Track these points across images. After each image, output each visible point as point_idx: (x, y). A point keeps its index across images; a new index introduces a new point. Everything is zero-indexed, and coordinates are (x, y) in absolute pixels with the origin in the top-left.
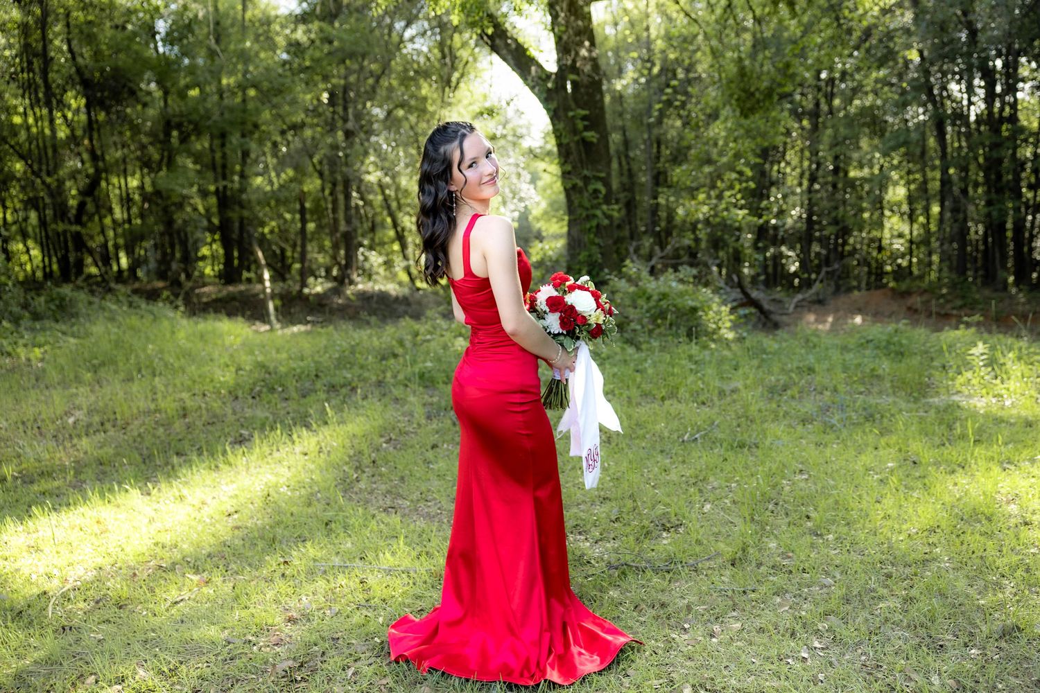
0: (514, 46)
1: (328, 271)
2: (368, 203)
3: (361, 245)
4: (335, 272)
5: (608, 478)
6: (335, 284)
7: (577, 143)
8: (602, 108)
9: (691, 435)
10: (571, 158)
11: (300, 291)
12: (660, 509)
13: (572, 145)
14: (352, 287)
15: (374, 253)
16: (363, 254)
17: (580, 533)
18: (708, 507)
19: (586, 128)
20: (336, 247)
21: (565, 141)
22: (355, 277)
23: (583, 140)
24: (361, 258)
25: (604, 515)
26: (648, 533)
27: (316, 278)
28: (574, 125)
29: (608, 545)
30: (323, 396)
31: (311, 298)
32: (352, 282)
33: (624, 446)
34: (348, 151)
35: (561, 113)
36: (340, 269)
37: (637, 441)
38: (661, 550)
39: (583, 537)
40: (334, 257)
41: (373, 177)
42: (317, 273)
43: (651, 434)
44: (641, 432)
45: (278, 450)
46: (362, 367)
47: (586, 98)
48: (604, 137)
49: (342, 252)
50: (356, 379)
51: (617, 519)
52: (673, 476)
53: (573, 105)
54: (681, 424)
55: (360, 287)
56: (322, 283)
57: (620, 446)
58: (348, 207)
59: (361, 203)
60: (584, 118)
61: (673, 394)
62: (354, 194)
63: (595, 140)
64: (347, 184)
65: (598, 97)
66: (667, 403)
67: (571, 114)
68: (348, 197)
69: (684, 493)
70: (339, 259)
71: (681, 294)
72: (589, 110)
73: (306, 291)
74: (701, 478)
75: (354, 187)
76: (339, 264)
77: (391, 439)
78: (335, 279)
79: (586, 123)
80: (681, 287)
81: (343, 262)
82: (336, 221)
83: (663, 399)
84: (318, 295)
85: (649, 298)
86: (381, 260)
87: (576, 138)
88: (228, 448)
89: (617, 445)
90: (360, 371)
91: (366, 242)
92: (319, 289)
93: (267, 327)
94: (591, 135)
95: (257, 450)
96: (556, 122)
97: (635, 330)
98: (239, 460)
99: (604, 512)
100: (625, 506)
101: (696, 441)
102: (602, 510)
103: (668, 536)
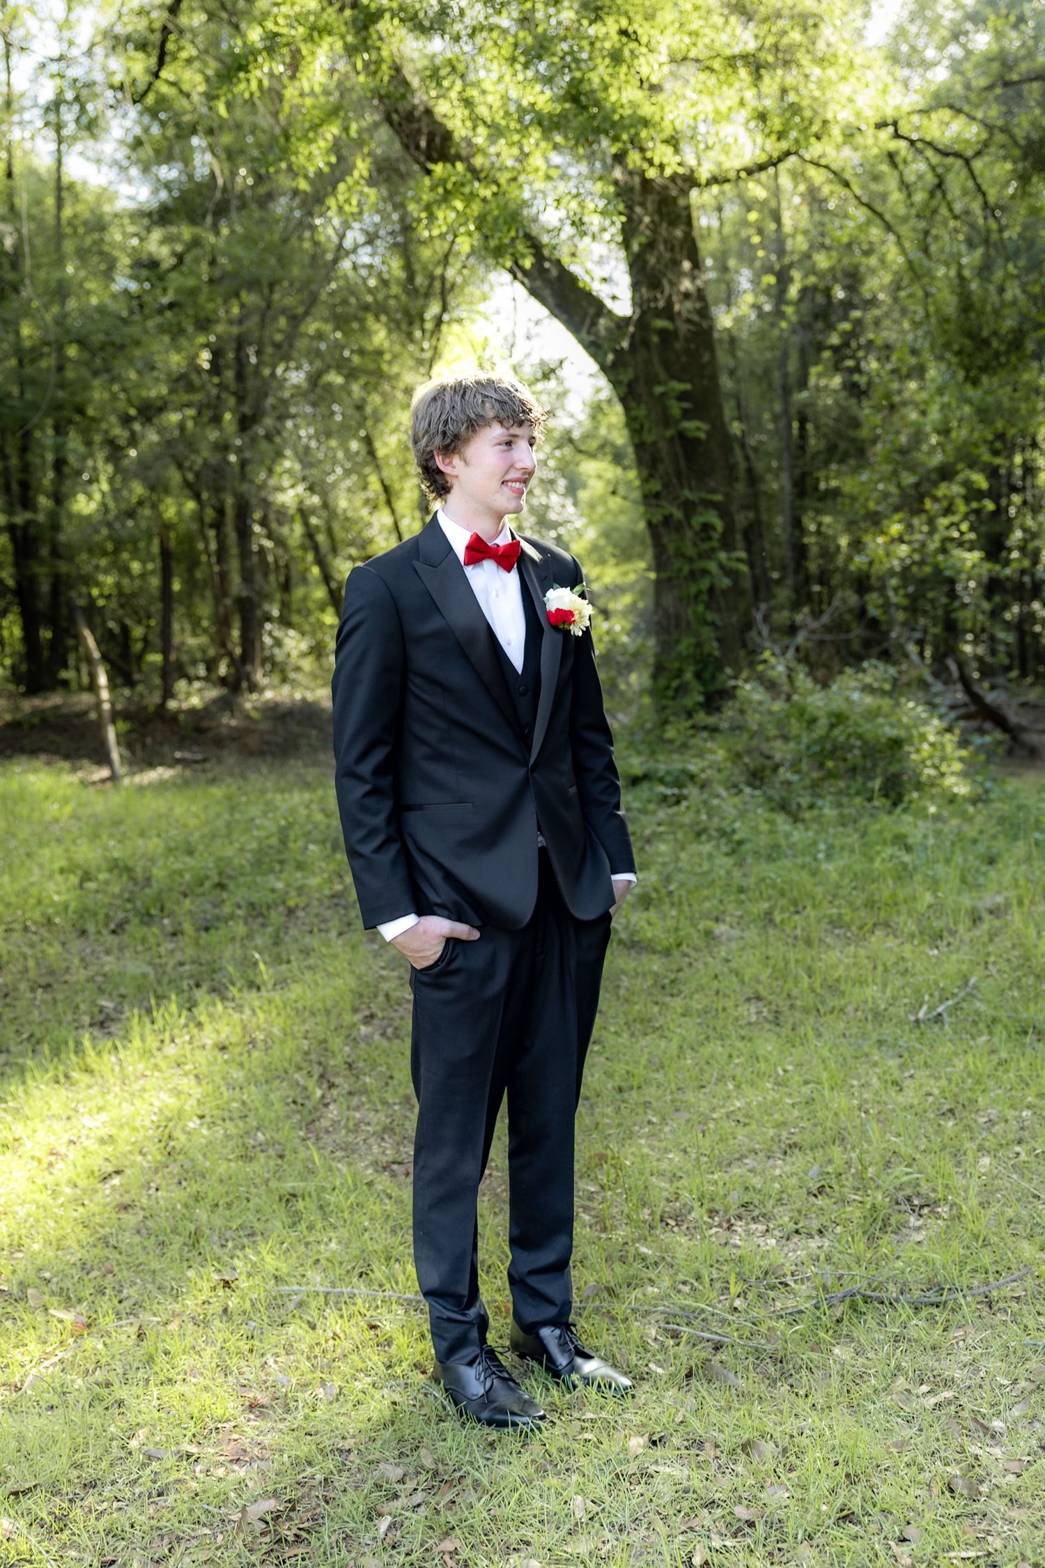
0: (554, 273)
1: (211, 666)
2: (280, 542)
3: (269, 618)
4: (223, 669)
6: (223, 691)
7: (671, 441)
9: (930, 1009)
10: (661, 468)
11: (162, 706)
13: (662, 445)
14: (255, 696)
15: (292, 633)
16: (270, 634)
18: (985, 1162)
19: (687, 415)
20: (223, 623)
21: (648, 438)
22: (258, 676)
23: (682, 436)
24: (267, 640)
27: (190, 680)
28: (665, 409)
31: (182, 718)
32: (253, 687)
34: (246, 453)
35: (641, 389)
36: (233, 662)
37: (830, 1021)
40: (220, 642)
41: (289, 496)
42: (192, 671)
44: (836, 1002)
45: (173, 1040)
47: (684, 359)
48: (719, 429)
49: (236, 633)
51: (821, 1190)
52: (910, 1097)
53: (661, 373)
54: (911, 985)
55: (269, 695)
56: (200, 690)
58: (245, 552)
59: (268, 544)
60: (682, 397)
62: (257, 528)
64: (243, 511)
65: (706, 357)
67: (658, 389)
68: (245, 534)
70: (229, 645)
71: (871, 715)
72: (691, 381)
73: (172, 704)
75: (257, 515)
76: (229, 654)
78: (223, 681)
79: (686, 405)
80: (869, 700)
81: (238, 651)
82: (224, 576)
84: (193, 711)
85: (813, 721)
86: (304, 646)
87: (669, 433)
91: (275, 613)
92: (195, 701)
93: (105, 773)
94: (695, 427)
95: (137, 1041)
96: (632, 405)
97: (788, 783)
98: (106, 1063)
99: (793, 1174)
100: (830, 1161)
101: (938, 1019)
102: (787, 1169)
103: (920, 1223)
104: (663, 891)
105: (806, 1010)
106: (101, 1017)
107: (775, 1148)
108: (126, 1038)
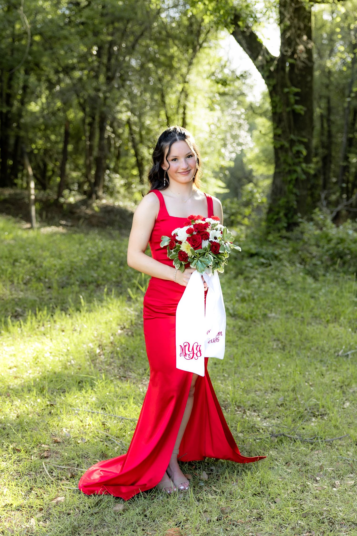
0: (248, 34)
1: (80, 185)
2: (119, 136)
3: (108, 168)
5: (279, 375)
6: (84, 197)
7: (289, 113)
8: (311, 88)
9: (345, 352)
10: (283, 124)
11: (57, 200)
12: (313, 401)
13: (285, 115)
14: (98, 201)
15: (118, 176)
16: (108, 175)
17: (255, 411)
18: (347, 404)
19: (297, 102)
20: (88, 168)
21: (279, 110)
22: (100, 193)
23: (293, 111)
24: (106, 178)
25: (273, 401)
26: (302, 416)
27: (71, 190)
28: (288, 99)
29: (273, 421)
30: (76, 289)
31: (65, 206)
32: (98, 198)
33: (294, 353)
34: (108, 95)
35: (279, 89)
36: (90, 185)
37: (304, 351)
38: (309, 428)
39: (256, 414)
40: (86, 175)
41: (124, 116)
42: (72, 187)
43: (315, 347)
44: (308, 345)
45: (43, 326)
46: (105, 269)
47: (299, 78)
48: (310, 111)
49: (93, 172)
50: (100, 279)
51: (282, 405)
52: (326, 380)
53: (289, 83)
54: (339, 342)
55: (104, 201)
56: (74, 196)
57: (291, 353)
58: (102, 138)
59: (113, 136)
60: (296, 94)
61: (336, 319)
62: (108, 128)
63: (302, 113)
64: (103, 120)
65: (309, 79)
66: (331, 325)
67: (286, 90)
68: (102, 129)
69: (332, 393)
70: (90, 177)
71: (355, 241)
72: (301, 88)
73: (62, 200)
74: (346, 383)
75: (109, 123)
76: (89, 181)
77: (124, 328)
78: (85, 193)
79: (297, 98)
80: (356, 235)
81: (93, 180)
82: (91, 148)
83: (328, 322)
84: (70, 204)
85: (330, 241)
86: (123, 182)
87: (288, 109)
88: (9, 320)
89: (289, 352)
90: (104, 273)
91: (112, 166)
92: (72, 200)
93: (28, 225)
94: (299, 108)
95: (29, 323)
96: (274, 95)
97: (315, 265)
98: (16, 330)
99: (273, 399)
100: (288, 396)
101: (347, 356)
102: (272, 397)
103: (316, 420)
104: (251, 297)
105: (296, 346)
106: (15, 314)
107: (269, 389)
108: (25, 321)
